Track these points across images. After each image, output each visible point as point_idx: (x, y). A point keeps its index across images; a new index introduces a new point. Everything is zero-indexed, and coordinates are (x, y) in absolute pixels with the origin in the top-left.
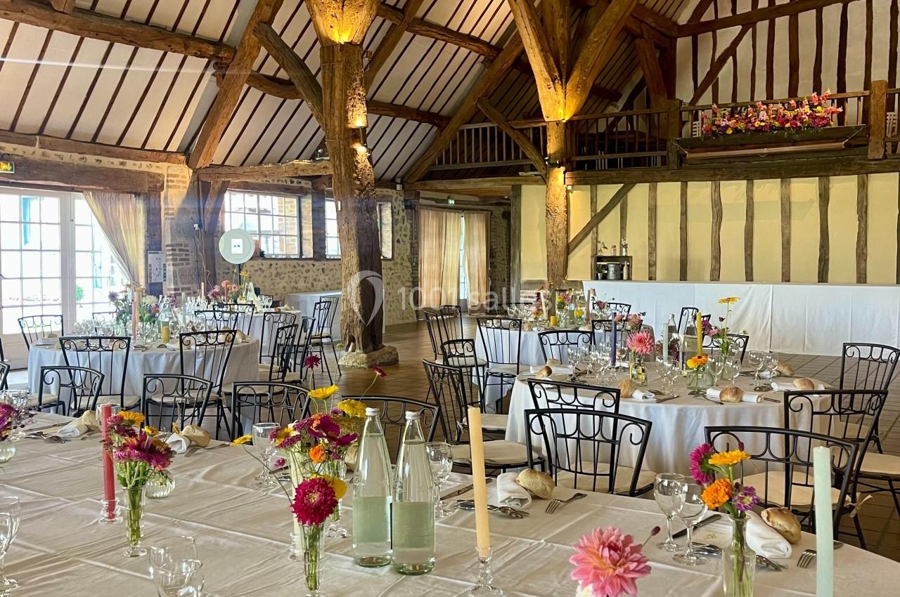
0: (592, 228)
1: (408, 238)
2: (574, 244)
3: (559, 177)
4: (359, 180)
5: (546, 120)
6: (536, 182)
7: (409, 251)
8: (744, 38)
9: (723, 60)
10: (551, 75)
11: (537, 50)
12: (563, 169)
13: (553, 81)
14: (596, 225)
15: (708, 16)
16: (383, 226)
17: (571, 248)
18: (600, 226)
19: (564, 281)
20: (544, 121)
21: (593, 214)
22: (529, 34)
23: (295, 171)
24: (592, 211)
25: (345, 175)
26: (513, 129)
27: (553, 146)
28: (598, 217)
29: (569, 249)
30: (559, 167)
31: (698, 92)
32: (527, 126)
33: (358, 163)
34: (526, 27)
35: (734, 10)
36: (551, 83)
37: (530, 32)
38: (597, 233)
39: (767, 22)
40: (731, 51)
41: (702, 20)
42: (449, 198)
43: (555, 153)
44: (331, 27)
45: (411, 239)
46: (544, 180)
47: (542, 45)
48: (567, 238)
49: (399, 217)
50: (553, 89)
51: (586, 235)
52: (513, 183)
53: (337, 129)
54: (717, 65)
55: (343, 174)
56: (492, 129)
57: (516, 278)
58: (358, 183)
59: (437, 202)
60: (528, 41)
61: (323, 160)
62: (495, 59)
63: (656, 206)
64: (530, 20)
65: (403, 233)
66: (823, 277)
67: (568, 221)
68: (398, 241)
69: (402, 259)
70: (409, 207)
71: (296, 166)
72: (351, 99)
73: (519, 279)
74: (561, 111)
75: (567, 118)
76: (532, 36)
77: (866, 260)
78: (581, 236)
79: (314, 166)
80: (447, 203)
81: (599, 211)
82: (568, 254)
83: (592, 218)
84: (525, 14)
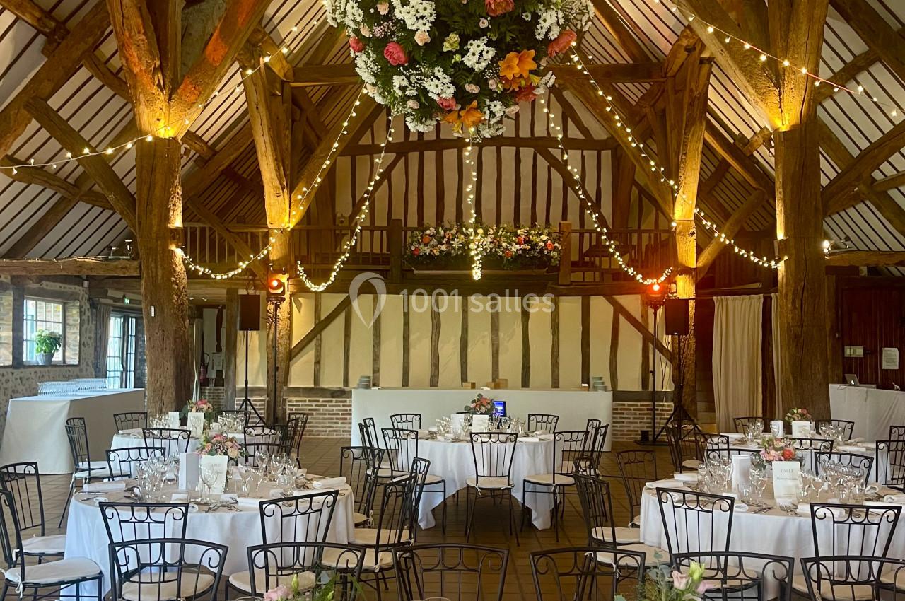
0: (315, 336)
1: (92, 340)
2: (297, 350)
4: (177, 284)
5: (270, 226)
7: (93, 356)
8: (398, 165)
10: (281, 184)
11: (271, 159)
12: (287, 275)
13: (283, 189)
14: (320, 332)
16: (67, 327)
17: (293, 354)
18: (324, 333)
19: (285, 388)
20: (267, 227)
21: (317, 322)
22: (265, 143)
23: (78, 269)
24: (315, 319)
25: (163, 278)
26: (230, 232)
27: (276, 252)
28: (321, 326)
29: (292, 354)
30: (284, 274)
31: (357, 208)
32: (246, 230)
33: (176, 266)
34: (263, 135)
36: (281, 191)
37: (267, 140)
38: (321, 340)
39: (417, 154)
40: (387, 175)
41: (360, 143)
42: (124, 296)
43: (278, 260)
44: (158, 120)
45: (96, 342)
47: (276, 155)
48: (290, 344)
49: (85, 317)
50: (281, 197)
51: (310, 341)
52: (229, 287)
53: (155, 228)
55: (159, 278)
56: (203, 230)
57: (231, 386)
58: (176, 287)
59: (115, 301)
60: (264, 149)
61: (120, 259)
62: (209, 159)
63: (379, 316)
64: (269, 129)
65: (88, 335)
66: (525, 384)
67: (291, 327)
68: (84, 344)
69: (88, 365)
70: (93, 305)
71: (79, 264)
72: (173, 198)
73: (234, 386)
74: (287, 219)
75: (291, 226)
76: (268, 145)
77: (558, 368)
78: (304, 343)
79: (106, 265)
80: (123, 301)
81: (322, 318)
82: (290, 360)
83: (316, 325)
84: (265, 121)
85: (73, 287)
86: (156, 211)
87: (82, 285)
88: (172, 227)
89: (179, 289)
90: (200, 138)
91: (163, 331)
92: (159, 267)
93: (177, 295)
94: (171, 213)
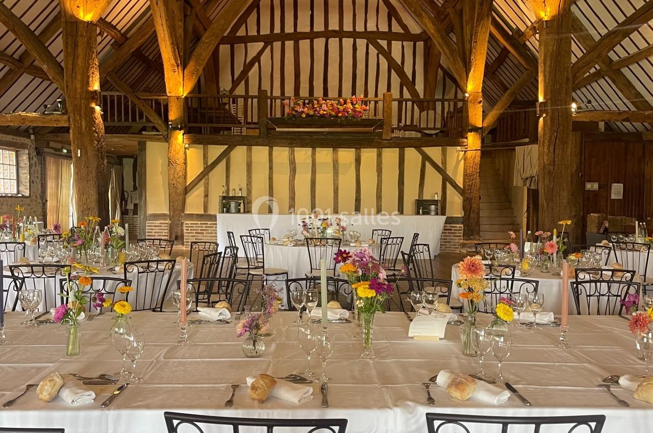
0: (204, 176)
1: (39, 179)
2: (191, 187)
3: (180, 137)
4: (97, 133)
5: (168, 94)
6: (159, 140)
7: (40, 190)
8: (266, 51)
9: (251, 64)
10: (177, 63)
11: (168, 43)
12: (182, 132)
13: (178, 66)
14: (207, 174)
15: (241, 32)
16: (20, 168)
17: (188, 190)
18: (210, 174)
19: (183, 214)
20: (166, 96)
21: (205, 166)
22: (164, 31)
23: (22, 121)
24: (204, 164)
25: (86, 128)
26: (139, 99)
27: (174, 114)
28: (209, 168)
29: (187, 190)
30: (180, 130)
31: (235, 84)
32: (151, 98)
33: (96, 119)
34: (162, 25)
35: (258, 31)
36: (176, 68)
37: (165, 29)
38: (208, 179)
39: (279, 43)
40: (257, 59)
41: (238, 34)
42: (63, 148)
43: (175, 120)
44: (78, 7)
45: (42, 180)
46: (167, 139)
47: (172, 40)
48: (185, 182)
49: (33, 162)
50: (177, 73)
51: (200, 180)
52: (139, 140)
53: (79, 90)
54: (248, 67)
55: (83, 128)
56: (119, 98)
57: (143, 212)
58: (96, 135)
59: (55, 151)
60: (163, 35)
61: (53, 114)
62: (122, 44)
63: (251, 162)
64: (166, 20)
65: (36, 175)
66: (358, 209)
67: (186, 170)
68: (33, 182)
69: (36, 197)
70: (39, 153)
71: (22, 117)
72: (92, 67)
73: (145, 212)
74: (181, 89)
75: (185, 95)
76: (166, 32)
77: (381, 200)
78: (196, 182)
79: (43, 118)
80: (62, 151)
81: (209, 164)
82: (186, 194)
83: (204, 168)
84: (163, 14)
85: (22, 139)
86: (79, 77)
87: (30, 138)
88: (91, 90)
89: (98, 136)
90: (114, 27)
91: (88, 167)
92: (83, 119)
93: (97, 140)
94: (91, 79)
